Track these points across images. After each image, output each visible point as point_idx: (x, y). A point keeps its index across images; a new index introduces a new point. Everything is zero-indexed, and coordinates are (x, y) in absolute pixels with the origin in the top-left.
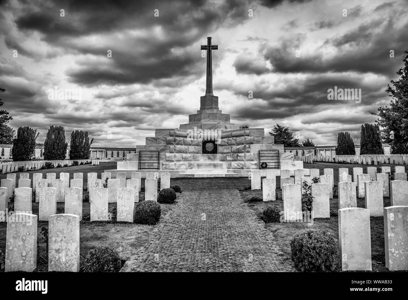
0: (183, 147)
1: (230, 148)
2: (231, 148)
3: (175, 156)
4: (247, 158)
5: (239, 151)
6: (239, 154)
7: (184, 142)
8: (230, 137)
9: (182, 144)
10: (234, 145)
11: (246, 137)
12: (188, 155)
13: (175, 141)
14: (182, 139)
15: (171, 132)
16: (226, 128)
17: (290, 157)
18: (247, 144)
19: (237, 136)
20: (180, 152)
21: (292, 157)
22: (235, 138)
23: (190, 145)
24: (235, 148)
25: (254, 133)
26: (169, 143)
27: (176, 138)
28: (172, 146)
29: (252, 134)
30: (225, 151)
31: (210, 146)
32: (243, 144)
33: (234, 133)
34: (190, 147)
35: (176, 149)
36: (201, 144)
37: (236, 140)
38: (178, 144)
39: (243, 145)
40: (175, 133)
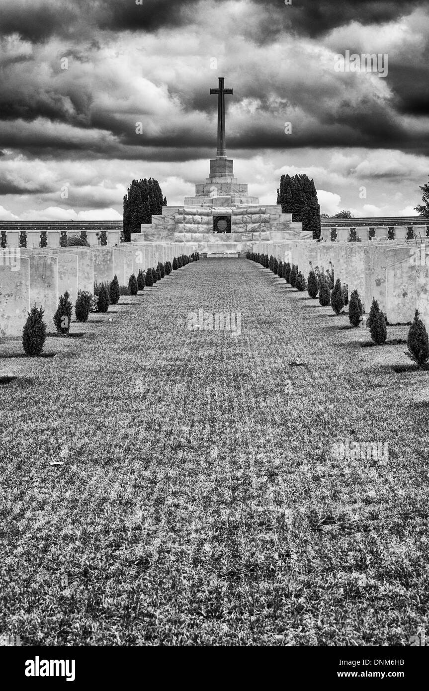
0: (193, 226)
1: (245, 228)
2: (247, 226)
3: (185, 236)
4: (262, 238)
5: (254, 231)
6: (255, 234)
7: (193, 221)
8: (245, 214)
9: (191, 223)
10: (249, 223)
11: (262, 215)
12: (197, 235)
13: (184, 219)
14: (191, 217)
15: (180, 209)
16: (241, 202)
17: (308, 236)
18: (262, 222)
19: (252, 214)
20: (189, 231)
21: (311, 237)
22: (250, 216)
23: (199, 223)
24: (250, 226)
25: (270, 210)
26: (178, 222)
27: (186, 216)
28: (181, 226)
29: (268, 211)
30: (240, 230)
31: (222, 224)
32: (258, 222)
33: (249, 210)
34: (200, 225)
35: (186, 228)
36: (213, 222)
37: (251, 218)
38: (187, 223)
39: (259, 224)
40: (184, 211)
